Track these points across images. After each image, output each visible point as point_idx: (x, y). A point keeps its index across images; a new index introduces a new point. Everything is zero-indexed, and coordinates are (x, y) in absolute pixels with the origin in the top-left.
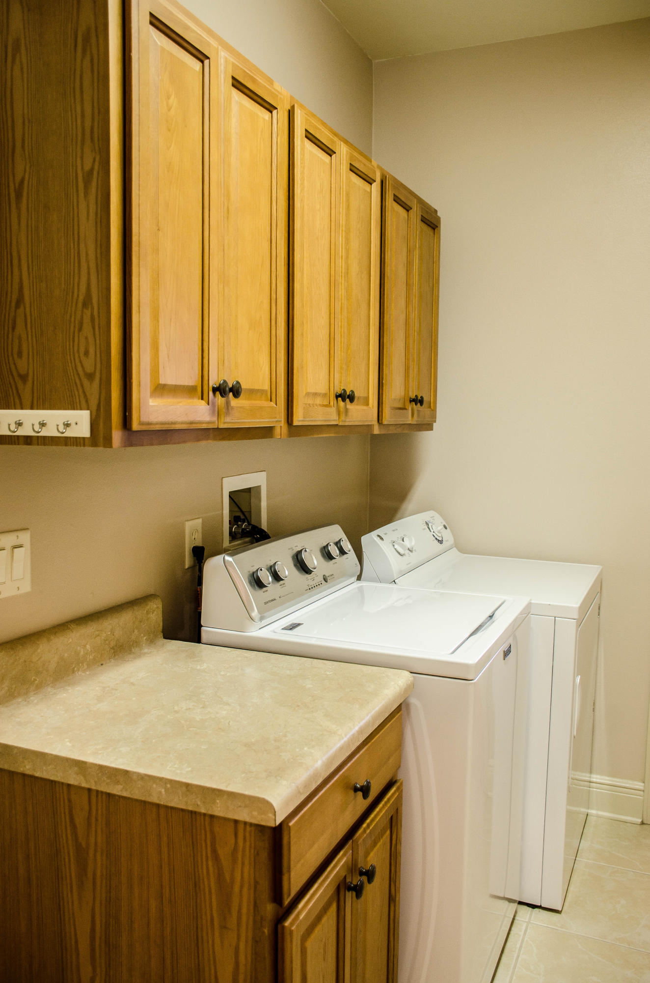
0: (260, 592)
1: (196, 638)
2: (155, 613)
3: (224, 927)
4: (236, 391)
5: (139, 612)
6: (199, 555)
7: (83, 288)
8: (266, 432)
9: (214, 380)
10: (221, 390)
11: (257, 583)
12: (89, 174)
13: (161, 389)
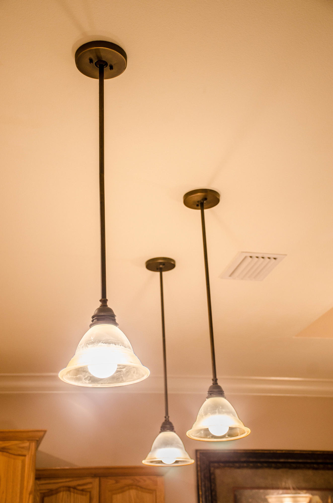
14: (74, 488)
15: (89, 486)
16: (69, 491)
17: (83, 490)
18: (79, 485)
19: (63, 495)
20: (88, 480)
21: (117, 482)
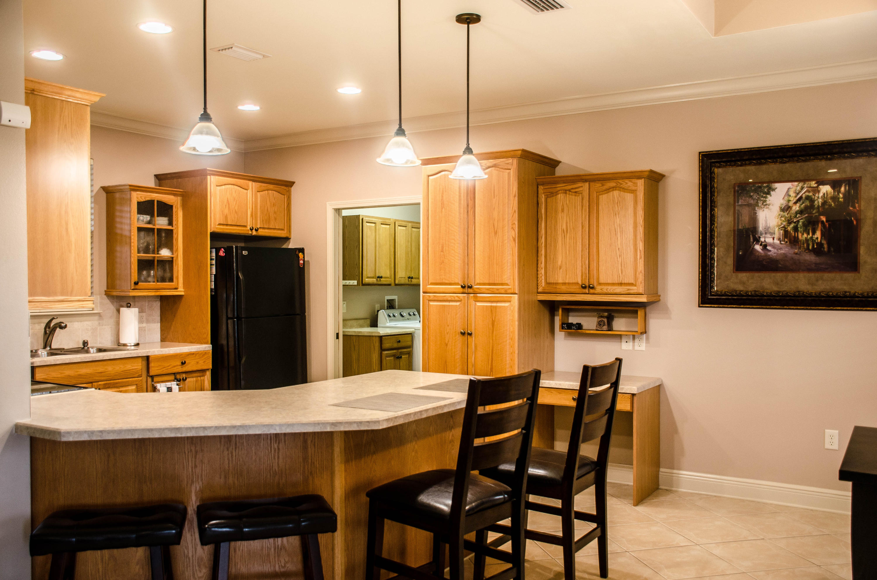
0: (390, 318)
1: (377, 327)
2: (368, 322)
3: (374, 353)
4: (381, 277)
5: (365, 321)
6: (378, 311)
7: (356, 262)
8: (390, 285)
9: (377, 275)
10: (378, 277)
11: (389, 316)
12: (357, 246)
13: (368, 278)
14: (569, 191)
15: (581, 189)
16: (566, 193)
17: (576, 192)
18: (572, 189)
19: (561, 197)
20: (580, 184)
21: (603, 185)
